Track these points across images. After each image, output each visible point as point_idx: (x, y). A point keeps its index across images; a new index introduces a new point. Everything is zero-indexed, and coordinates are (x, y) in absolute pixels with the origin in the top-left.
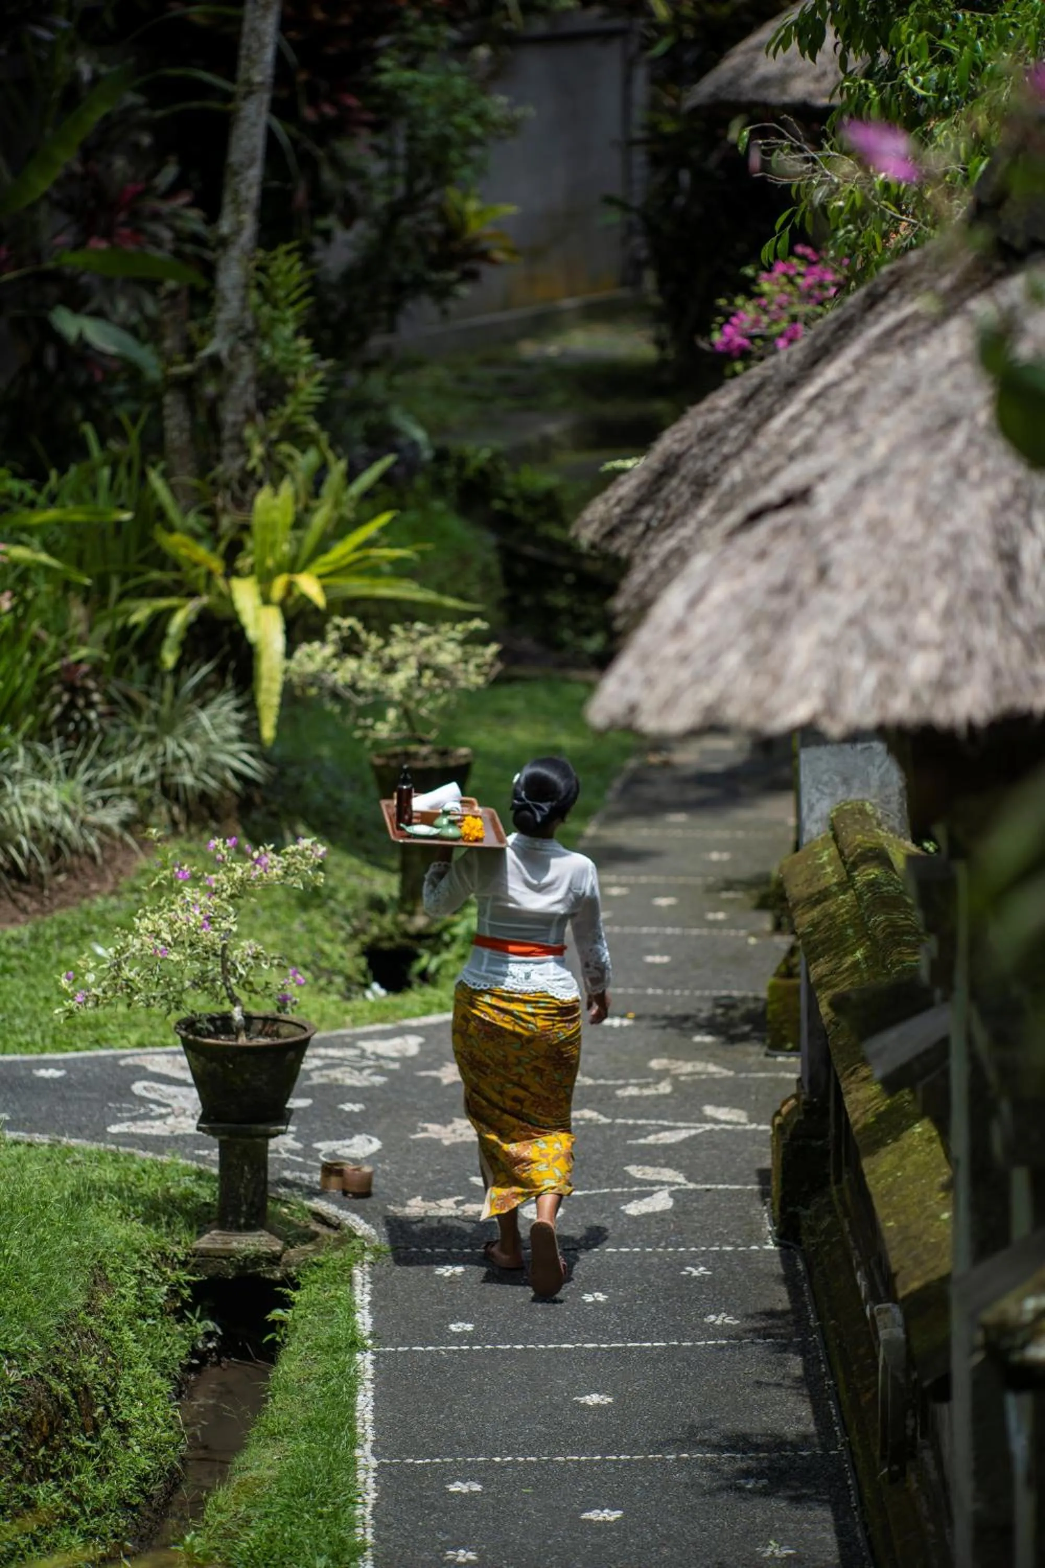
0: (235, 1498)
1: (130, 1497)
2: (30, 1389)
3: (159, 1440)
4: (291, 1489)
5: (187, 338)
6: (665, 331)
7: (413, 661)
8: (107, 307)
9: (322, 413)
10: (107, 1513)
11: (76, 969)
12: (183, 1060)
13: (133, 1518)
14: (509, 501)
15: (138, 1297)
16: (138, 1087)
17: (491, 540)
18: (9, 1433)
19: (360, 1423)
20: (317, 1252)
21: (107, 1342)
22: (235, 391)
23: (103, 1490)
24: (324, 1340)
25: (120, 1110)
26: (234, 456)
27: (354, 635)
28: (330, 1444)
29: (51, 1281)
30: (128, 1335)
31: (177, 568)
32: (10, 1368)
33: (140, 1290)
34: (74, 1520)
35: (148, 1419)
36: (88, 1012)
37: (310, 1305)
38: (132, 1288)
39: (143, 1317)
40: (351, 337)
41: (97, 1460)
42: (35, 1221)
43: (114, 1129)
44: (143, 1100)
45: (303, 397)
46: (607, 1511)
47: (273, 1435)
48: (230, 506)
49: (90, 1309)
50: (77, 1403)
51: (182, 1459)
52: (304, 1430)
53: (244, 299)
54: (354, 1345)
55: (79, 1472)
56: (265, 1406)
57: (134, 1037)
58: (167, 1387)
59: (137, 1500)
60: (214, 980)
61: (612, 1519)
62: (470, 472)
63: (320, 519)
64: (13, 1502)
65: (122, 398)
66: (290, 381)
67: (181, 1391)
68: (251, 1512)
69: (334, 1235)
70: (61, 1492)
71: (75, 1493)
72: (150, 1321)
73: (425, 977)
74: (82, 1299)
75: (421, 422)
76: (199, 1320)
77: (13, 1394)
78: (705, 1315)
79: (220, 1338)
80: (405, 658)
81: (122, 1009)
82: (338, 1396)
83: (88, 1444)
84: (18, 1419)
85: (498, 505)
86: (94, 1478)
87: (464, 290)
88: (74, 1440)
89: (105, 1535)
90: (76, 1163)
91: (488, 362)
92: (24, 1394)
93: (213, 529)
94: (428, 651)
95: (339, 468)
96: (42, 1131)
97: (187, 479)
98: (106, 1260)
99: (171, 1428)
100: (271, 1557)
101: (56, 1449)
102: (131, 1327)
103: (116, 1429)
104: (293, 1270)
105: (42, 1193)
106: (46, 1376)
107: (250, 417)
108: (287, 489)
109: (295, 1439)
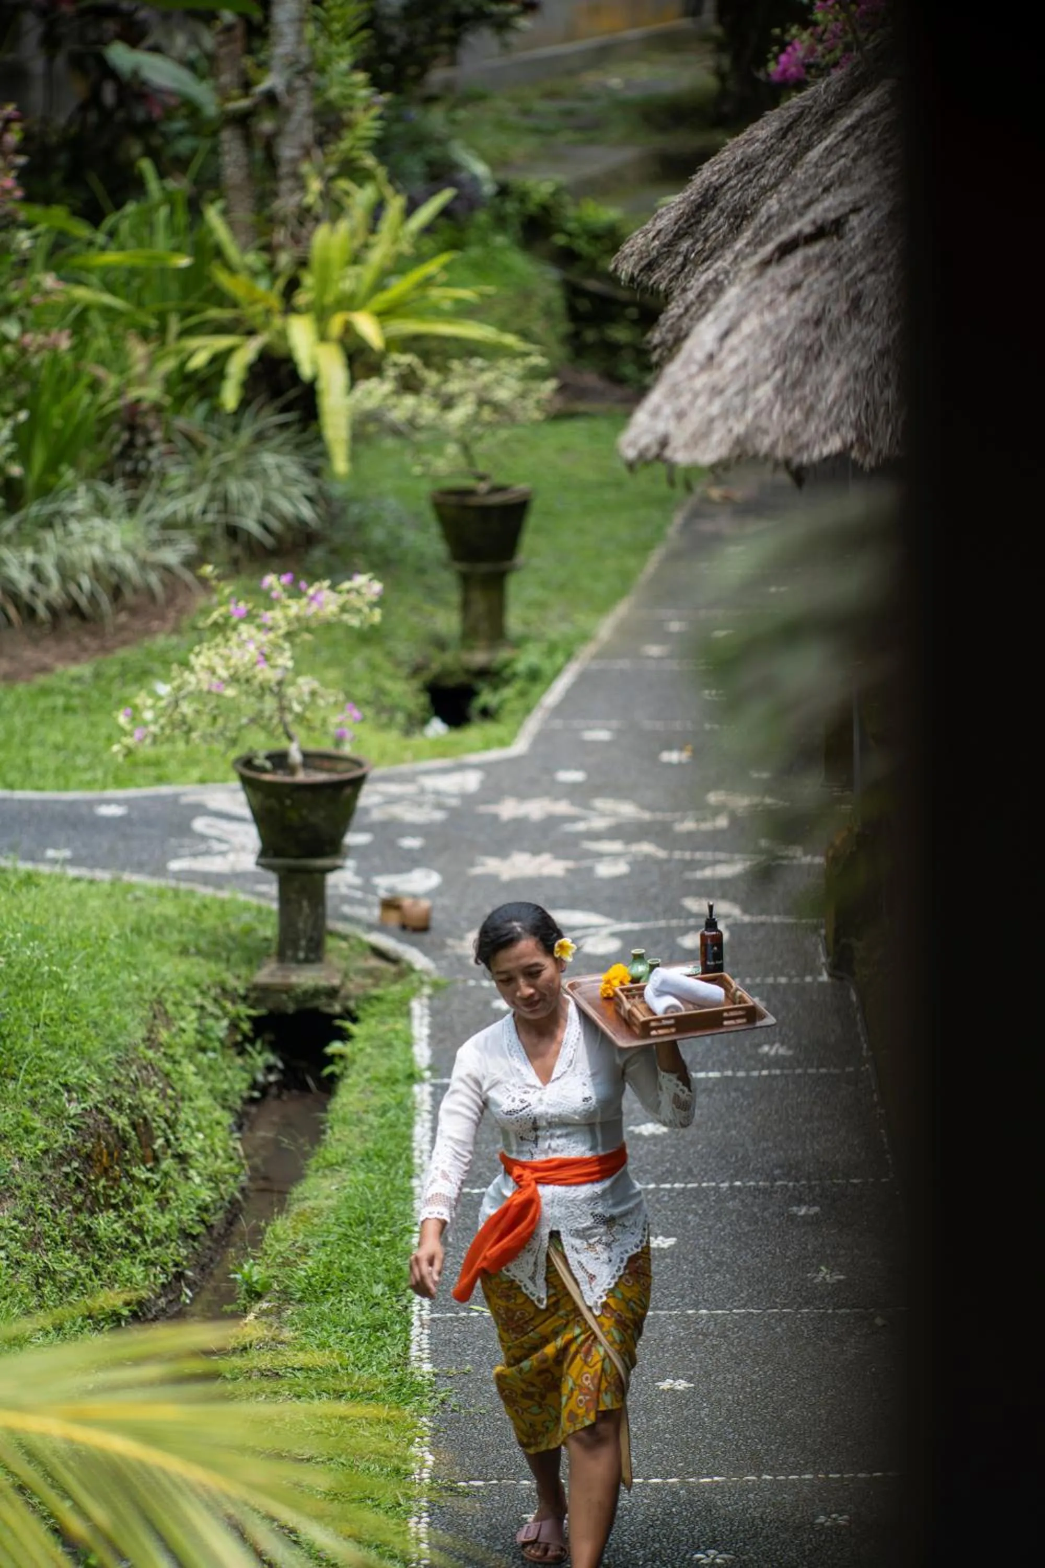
0: (294, 1227)
1: (191, 1227)
2: (90, 1121)
3: (219, 1171)
4: (349, 1218)
5: (243, 73)
6: (726, 62)
7: (471, 398)
8: (164, 42)
9: (381, 148)
10: (167, 1243)
11: (135, 708)
12: (242, 797)
13: (193, 1247)
14: (570, 234)
15: (198, 1032)
16: (200, 824)
17: (553, 274)
18: (69, 1165)
19: (416, 1153)
20: (376, 985)
21: (167, 1075)
22: (291, 126)
23: (163, 1221)
24: (383, 1073)
25: (182, 846)
26: (292, 191)
27: (412, 371)
28: (387, 1173)
29: (110, 1016)
30: (188, 1068)
31: (235, 305)
32: (70, 1101)
33: (201, 1024)
34: (135, 1249)
35: (208, 1150)
36: (147, 751)
37: (369, 1038)
38: (192, 1022)
39: (203, 1050)
40: (412, 71)
41: (157, 1191)
42: (93, 958)
43: (175, 865)
44: (203, 838)
45: (360, 132)
46: (661, 1238)
47: (330, 1166)
48: (290, 242)
49: (150, 1042)
50: (137, 1135)
51: (243, 1190)
52: (362, 1161)
53: (300, 33)
54: (412, 1077)
55: (139, 1203)
56: (323, 1137)
57: (195, 773)
58: (228, 1119)
59: (198, 1229)
60: (271, 718)
61: (665, 1246)
62: (532, 208)
63: (378, 256)
64: (74, 1232)
65: (182, 134)
66: (346, 116)
67: (242, 1123)
68: (310, 1241)
69: (392, 969)
70: (121, 1222)
71: (135, 1223)
72: (211, 1055)
73: (487, 714)
74: (142, 1033)
75: (484, 157)
76: (260, 1053)
77: (72, 1127)
78: (760, 1045)
79: (281, 1071)
80: (462, 394)
81: (181, 746)
82: (395, 1126)
83: (149, 1175)
84: (78, 1150)
85: (560, 240)
86: (154, 1209)
87: (524, 23)
88: (135, 1171)
89: (166, 1264)
90: (137, 899)
91: (551, 95)
92: (84, 1126)
93: (271, 266)
94: (486, 387)
95: (396, 204)
96: (104, 867)
97: (244, 214)
98: (165, 995)
99: (231, 1159)
100: (329, 1285)
101: (115, 1180)
102: (191, 1059)
103: (177, 1160)
104: (352, 1004)
105: (101, 929)
106: (106, 1109)
107: (307, 153)
108: (343, 226)
109: (354, 1169)
